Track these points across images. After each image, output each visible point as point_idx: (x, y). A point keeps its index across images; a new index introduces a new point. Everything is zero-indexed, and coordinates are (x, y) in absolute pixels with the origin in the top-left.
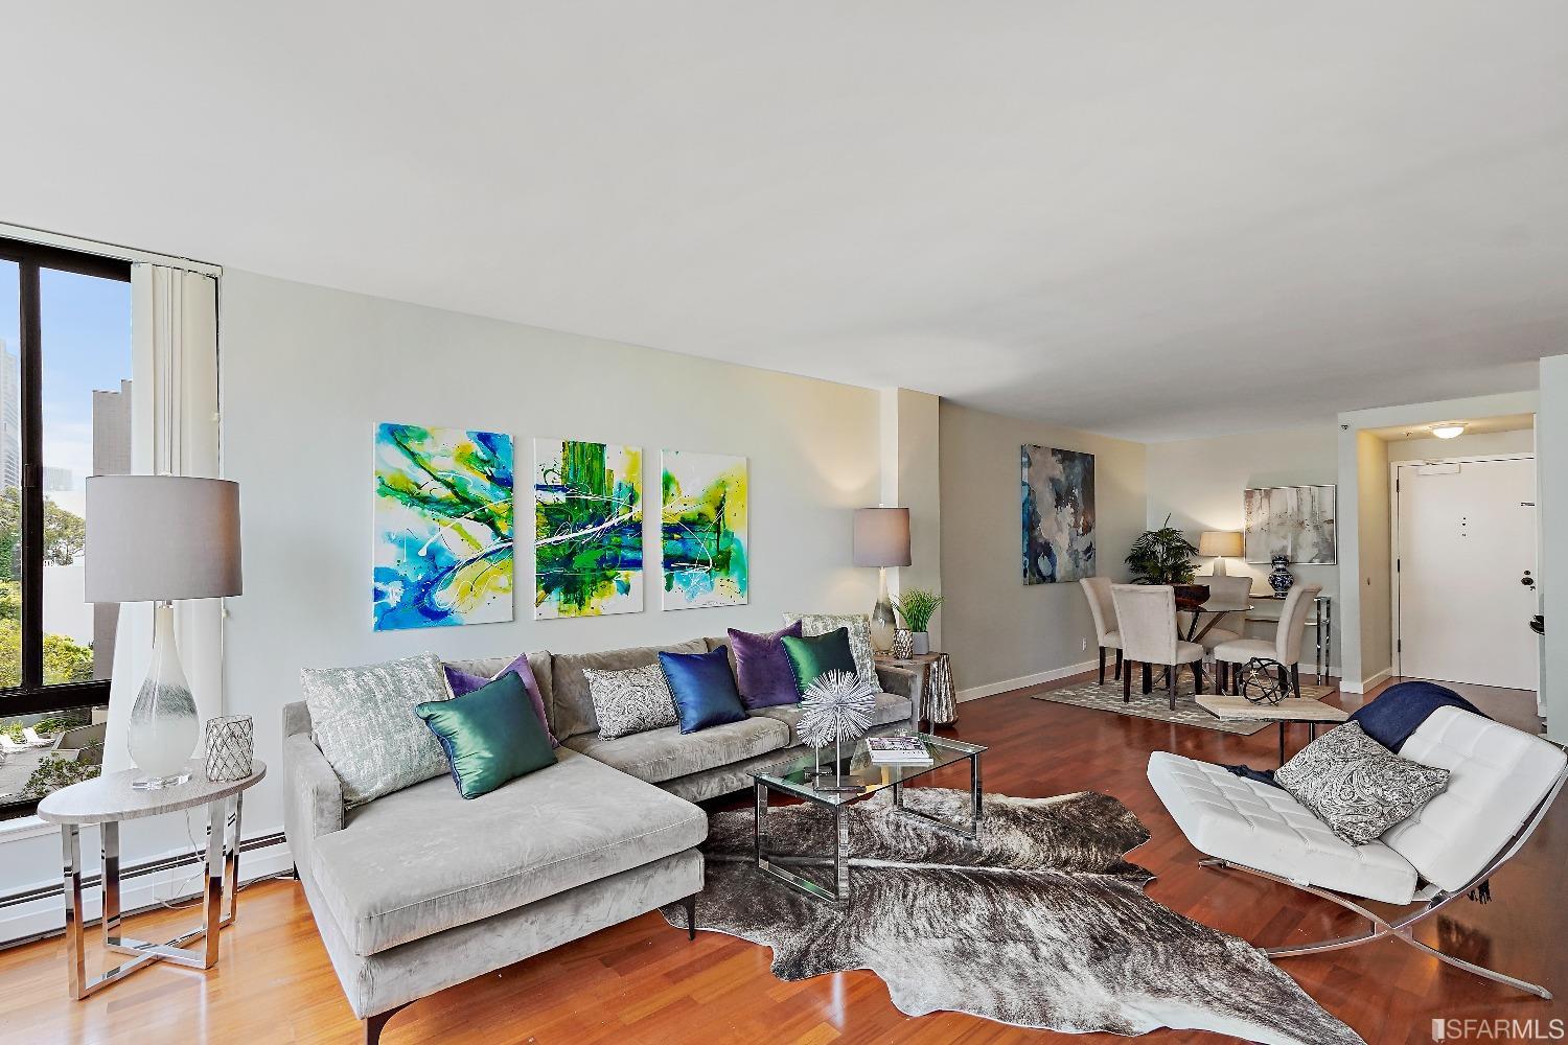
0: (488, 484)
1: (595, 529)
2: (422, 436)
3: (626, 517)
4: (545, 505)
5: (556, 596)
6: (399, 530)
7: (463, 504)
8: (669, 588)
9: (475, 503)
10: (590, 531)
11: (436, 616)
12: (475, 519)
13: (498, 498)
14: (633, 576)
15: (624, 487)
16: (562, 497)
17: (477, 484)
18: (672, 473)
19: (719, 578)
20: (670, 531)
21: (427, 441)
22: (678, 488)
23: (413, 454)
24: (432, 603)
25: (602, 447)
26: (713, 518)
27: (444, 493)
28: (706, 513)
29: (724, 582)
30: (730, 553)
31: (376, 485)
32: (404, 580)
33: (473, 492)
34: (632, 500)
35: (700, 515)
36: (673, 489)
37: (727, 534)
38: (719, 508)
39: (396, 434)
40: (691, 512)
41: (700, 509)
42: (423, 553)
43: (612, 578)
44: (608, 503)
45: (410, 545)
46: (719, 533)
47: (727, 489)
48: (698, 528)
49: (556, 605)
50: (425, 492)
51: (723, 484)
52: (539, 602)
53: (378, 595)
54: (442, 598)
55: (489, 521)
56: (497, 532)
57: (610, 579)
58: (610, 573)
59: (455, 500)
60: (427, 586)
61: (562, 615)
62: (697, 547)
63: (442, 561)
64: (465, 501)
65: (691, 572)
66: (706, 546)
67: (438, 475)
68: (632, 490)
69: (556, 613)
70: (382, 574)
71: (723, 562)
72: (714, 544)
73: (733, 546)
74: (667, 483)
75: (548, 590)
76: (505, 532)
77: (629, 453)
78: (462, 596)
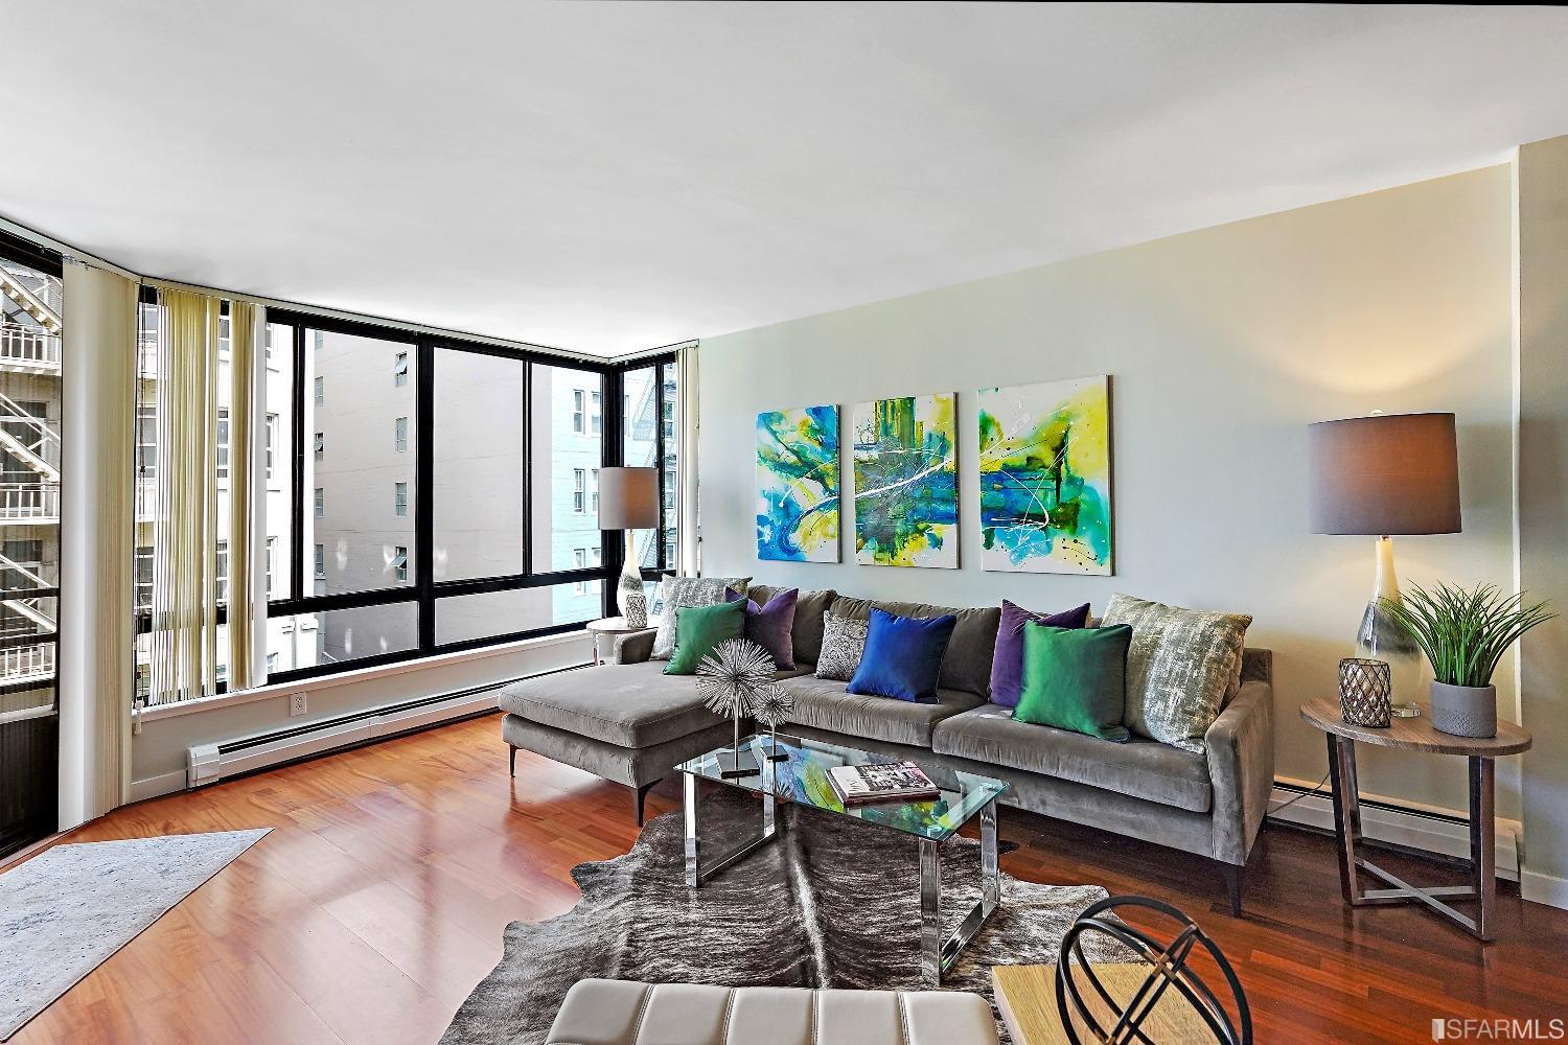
0: (819, 448)
1: (905, 482)
2: (781, 417)
3: (938, 468)
4: (861, 462)
5: (872, 544)
6: (768, 488)
7: (804, 467)
8: (988, 544)
9: (811, 466)
10: (900, 484)
11: (791, 553)
12: (812, 478)
13: (826, 459)
14: (947, 531)
15: (934, 437)
16: (875, 454)
17: (813, 451)
18: (990, 413)
19: (1060, 538)
20: (989, 479)
21: (783, 422)
22: (999, 431)
23: (774, 433)
24: (787, 542)
25: (911, 400)
26: (1050, 460)
27: (793, 459)
28: (1038, 456)
29: (1069, 543)
30: (1077, 506)
31: (757, 458)
32: (772, 523)
33: (811, 457)
34: (944, 449)
35: (1029, 459)
36: (992, 432)
37: (1072, 480)
38: (1060, 449)
39: (767, 419)
40: (1018, 460)
41: (1029, 452)
42: (781, 505)
43: (924, 530)
44: (919, 455)
45: (775, 499)
46: (1059, 480)
47: (1071, 423)
48: (1027, 475)
49: (872, 552)
50: (782, 459)
51: (1064, 419)
52: (858, 550)
53: (760, 534)
54: (795, 538)
55: (820, 478)
56: (826, 488)
57: (921, 532)
58: (921, 526)
59: (799, 464)
60: (784, 532)
61: (877, 563)
62: (1026, 498)
63: (792, 511)
64: (805, 463)
65: (1018, 527)
66: (1043, 498)
67: (789, 445)
68: (943, 439)
69: (871, 561)
70: (762, 520)
71: (1068, 518)
72: (1051, 496)
73: (1083, 496)
74: (985, 425)
75: (865, 540)
76: (832, 488)
77: (939, 401)
78: (805, 539)
